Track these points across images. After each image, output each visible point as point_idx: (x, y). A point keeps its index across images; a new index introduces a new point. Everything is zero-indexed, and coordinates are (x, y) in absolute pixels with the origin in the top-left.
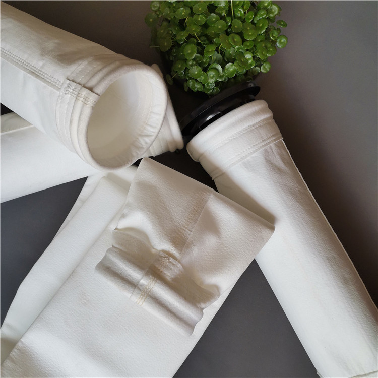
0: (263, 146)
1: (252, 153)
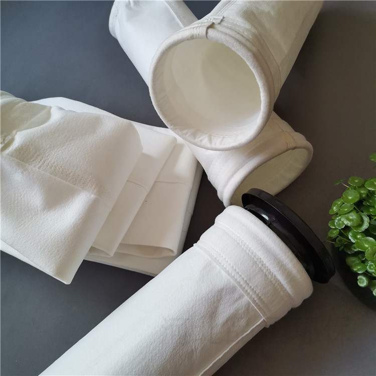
0: (239, 283)
1: (225, 269)
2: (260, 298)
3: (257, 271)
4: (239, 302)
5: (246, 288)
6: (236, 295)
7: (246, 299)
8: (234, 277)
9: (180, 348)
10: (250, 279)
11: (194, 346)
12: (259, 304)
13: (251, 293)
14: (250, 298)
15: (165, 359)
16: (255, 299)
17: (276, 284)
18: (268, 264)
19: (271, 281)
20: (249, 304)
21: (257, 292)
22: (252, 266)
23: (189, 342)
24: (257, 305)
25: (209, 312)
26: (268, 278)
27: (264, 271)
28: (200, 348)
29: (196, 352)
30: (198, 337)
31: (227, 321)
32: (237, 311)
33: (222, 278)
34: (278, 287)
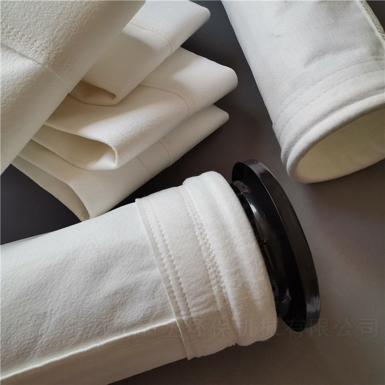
2: (177, 280)
3: (189, 238)
4: (146, 273)
5: (163, 255)
6: (145, 261)
9: (28, 299)
10: (173, 245)
13: (166, 266)
21: (177, 268)
22: (185, 229)
34: (213, 276)
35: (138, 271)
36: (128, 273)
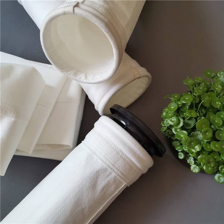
1: (100, 158)
2: (122, 173)
3: (119, 157)
4: (110, 176)
5: (113, 168)
6: (108, 173)
7: (114, 174)
8: (105, 162)
9: (75, 208)
10: (115, 163)
11: (84, 206)
12: (121, 176)
13: (116, 171)
14: (116, 174)
15: (67, 216)
16: (119, 174)
17: (131, 164)
18: (125, 153)
19: (128, 162)
20: (115, 177)
21: (120, 170)
22: (116, 155)
23: (81, 204)
24: (120, 177)
25: (92, 185)
26: (126, 161)
27: (124, 157)
28: (88, 206)
29: (86, 209)
30: (86, 200)
31: (103, 189)
32: (109, 182)
33: (98, 164)
34: (132, 165)
35: (107, 178)
36: (104, 180)
